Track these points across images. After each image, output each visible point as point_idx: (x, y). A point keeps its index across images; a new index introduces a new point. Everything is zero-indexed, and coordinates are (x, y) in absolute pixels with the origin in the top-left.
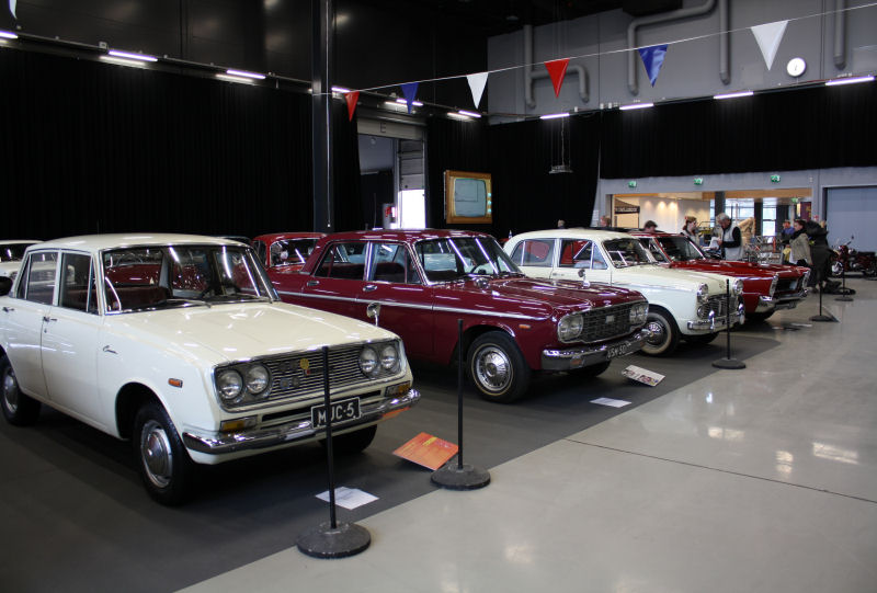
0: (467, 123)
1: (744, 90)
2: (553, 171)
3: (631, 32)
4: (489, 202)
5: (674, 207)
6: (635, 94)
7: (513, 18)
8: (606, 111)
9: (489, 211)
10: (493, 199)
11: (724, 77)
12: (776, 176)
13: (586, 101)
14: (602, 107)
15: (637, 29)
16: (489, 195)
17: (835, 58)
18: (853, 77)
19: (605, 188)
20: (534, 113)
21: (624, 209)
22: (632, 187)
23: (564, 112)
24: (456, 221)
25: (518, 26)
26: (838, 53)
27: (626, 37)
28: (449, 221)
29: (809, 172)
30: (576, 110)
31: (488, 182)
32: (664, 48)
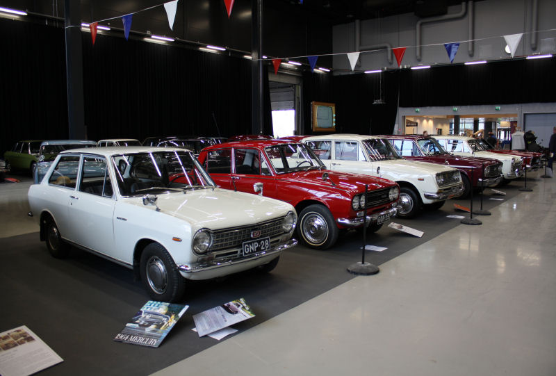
0: (322, 75)
1: (481, 60)
2: (375, 103)
3: (418, 26)
4: (334, 120)
5: (431, 122)
6: (419, 60)
7: (351, 16)
8: (403, 70)
9: (334, 124)
10: (336, 117)
11: (471, 53)
12: (498, 107)
13: (391, 64)
14: (401, 67)
15: (421, 25)
16: (334, 115)
17: (531, 45)
18: (541, 55)
19: (401, 112)
20: (361, 69)
21: (410, 124)
22: (417, 112)
23: (378, 70)
24: (318, 130)
25: (352, 20)
26: (533, 42)
27: (415, 29)
28: (314, 130)
29: (516, 105)
30: (386, 69)
31: (334, 108)
32: (458, 45)
